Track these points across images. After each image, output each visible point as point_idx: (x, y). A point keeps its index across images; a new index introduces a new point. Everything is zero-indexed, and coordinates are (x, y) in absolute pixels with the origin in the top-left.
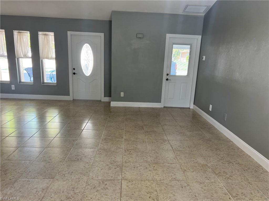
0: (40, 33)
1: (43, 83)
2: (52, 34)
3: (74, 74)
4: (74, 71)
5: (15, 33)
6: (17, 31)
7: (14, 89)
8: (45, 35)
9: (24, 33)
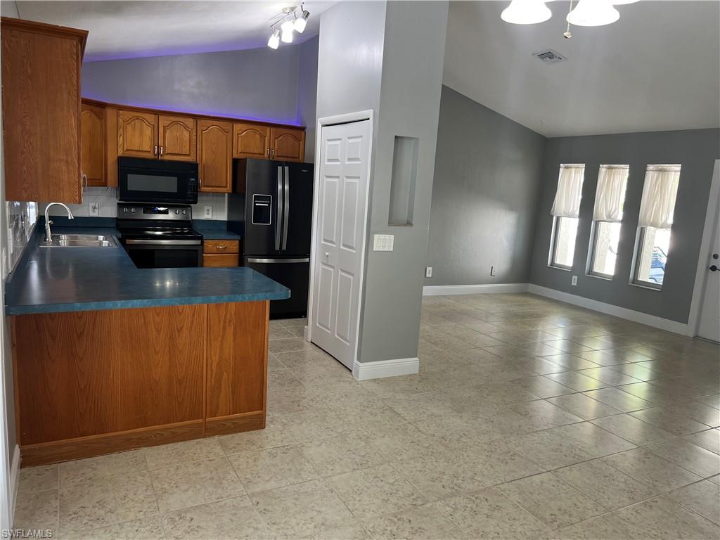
0: (650, 167)
1: (635, 280)
2: (677, 168)
3: (714, 268)
4: (714, 262)
5: (603, 169)
6: (607, 165)
7: (575, 284)
8: (660, 170)
9: (617, 168)
